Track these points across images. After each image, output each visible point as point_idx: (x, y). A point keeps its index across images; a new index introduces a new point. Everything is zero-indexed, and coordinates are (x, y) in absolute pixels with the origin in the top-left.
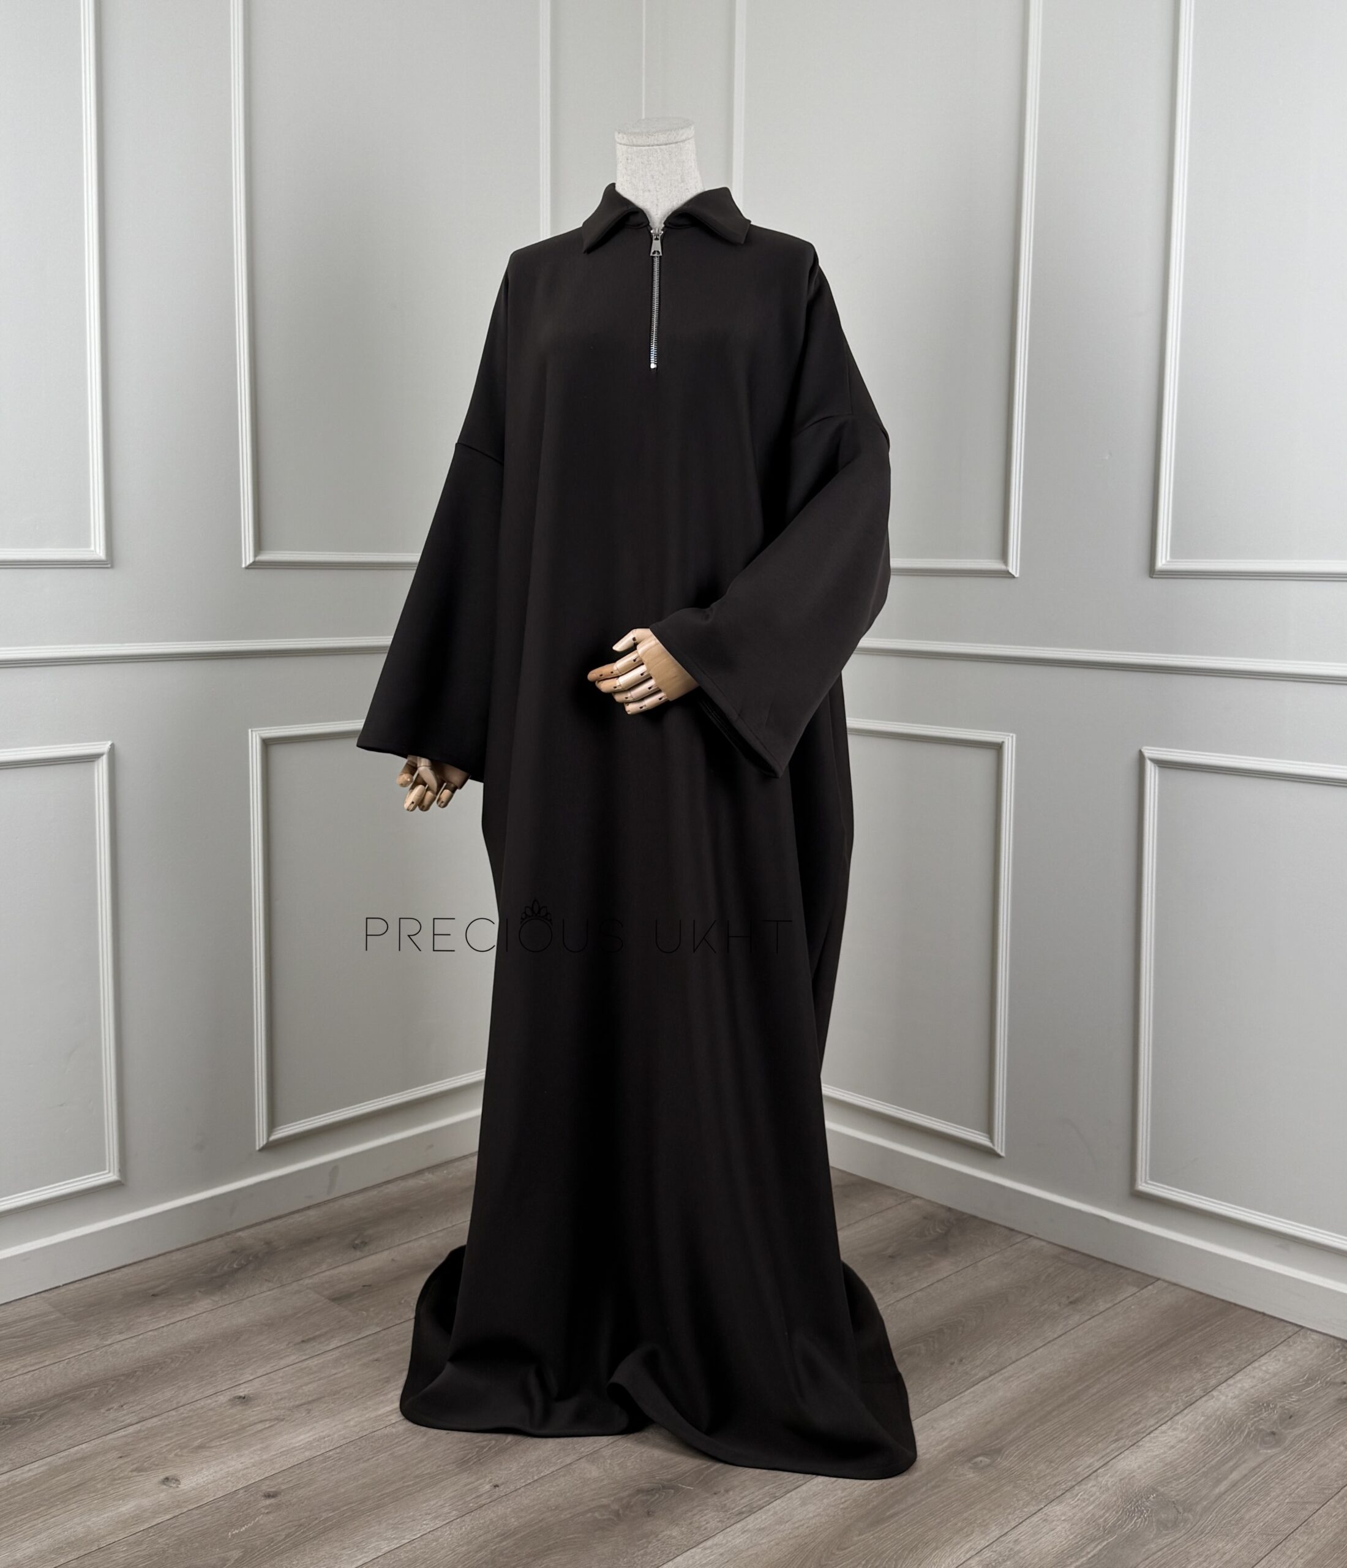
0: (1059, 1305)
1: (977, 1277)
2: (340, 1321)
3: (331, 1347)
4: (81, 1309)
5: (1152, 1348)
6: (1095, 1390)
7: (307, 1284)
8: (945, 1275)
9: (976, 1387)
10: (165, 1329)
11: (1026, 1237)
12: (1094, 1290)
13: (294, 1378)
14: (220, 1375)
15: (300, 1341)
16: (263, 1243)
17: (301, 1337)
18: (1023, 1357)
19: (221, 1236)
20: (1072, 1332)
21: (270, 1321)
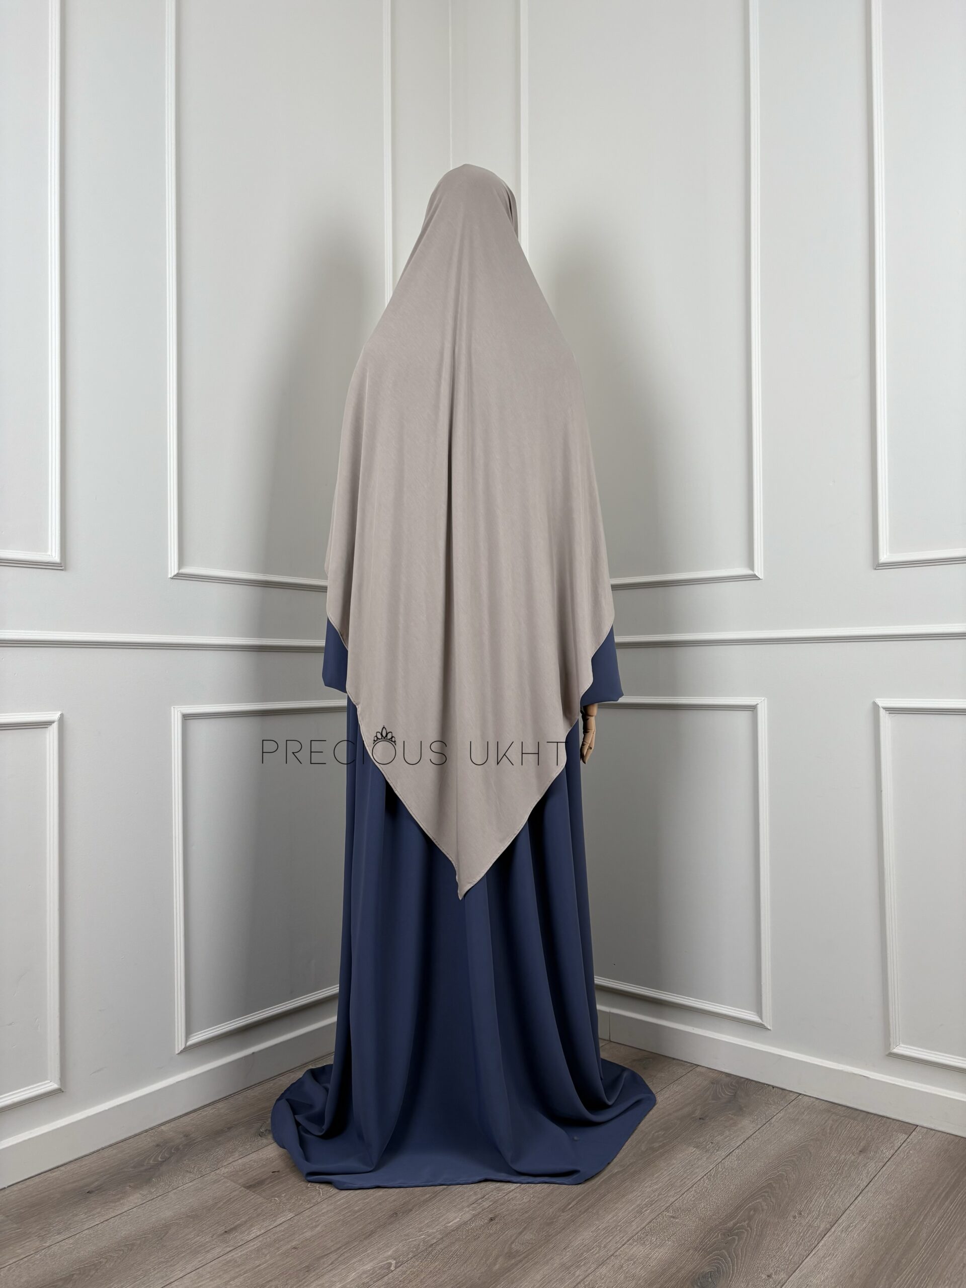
0: (853, 1154)
1: (776, 1133)
2: (255, 1210)
3: (253, 1236)
4: (22, 1211)
5: (948, 1189)
6: (924, 1235)
7: (223, 1174)
8: (751, 1132)
9: (825, 1239)
10: (100, 1225)
11: (798, 1095)
12: (874, 1139)
13: (221, 1273)
14: (153, 1274)
15: (223, 1232)
16: (182, 1136)
17: (224, 1228)
18: (848, 1207)
19: (146, 1131)
20: (876, 1179)
21: (194, 1213)
